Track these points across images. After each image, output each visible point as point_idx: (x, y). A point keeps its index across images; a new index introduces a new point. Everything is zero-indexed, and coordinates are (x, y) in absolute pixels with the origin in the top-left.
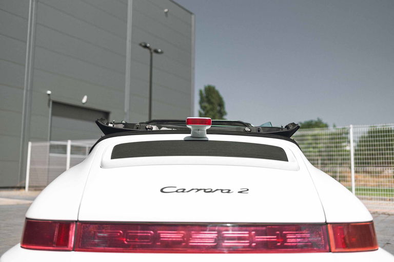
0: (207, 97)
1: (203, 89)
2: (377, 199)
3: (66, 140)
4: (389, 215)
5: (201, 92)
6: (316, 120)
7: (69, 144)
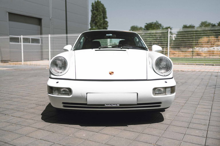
0: (96, 7)
1: (94, 2)
2: (181, 64)
3: (20, 35)
4: (183, 71)
5: (93, 4)
6: (155, 22)
7: (22, 37)
